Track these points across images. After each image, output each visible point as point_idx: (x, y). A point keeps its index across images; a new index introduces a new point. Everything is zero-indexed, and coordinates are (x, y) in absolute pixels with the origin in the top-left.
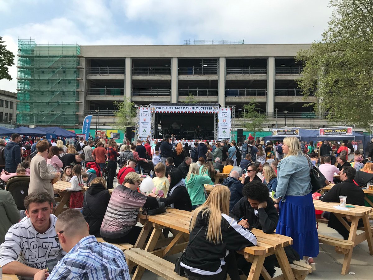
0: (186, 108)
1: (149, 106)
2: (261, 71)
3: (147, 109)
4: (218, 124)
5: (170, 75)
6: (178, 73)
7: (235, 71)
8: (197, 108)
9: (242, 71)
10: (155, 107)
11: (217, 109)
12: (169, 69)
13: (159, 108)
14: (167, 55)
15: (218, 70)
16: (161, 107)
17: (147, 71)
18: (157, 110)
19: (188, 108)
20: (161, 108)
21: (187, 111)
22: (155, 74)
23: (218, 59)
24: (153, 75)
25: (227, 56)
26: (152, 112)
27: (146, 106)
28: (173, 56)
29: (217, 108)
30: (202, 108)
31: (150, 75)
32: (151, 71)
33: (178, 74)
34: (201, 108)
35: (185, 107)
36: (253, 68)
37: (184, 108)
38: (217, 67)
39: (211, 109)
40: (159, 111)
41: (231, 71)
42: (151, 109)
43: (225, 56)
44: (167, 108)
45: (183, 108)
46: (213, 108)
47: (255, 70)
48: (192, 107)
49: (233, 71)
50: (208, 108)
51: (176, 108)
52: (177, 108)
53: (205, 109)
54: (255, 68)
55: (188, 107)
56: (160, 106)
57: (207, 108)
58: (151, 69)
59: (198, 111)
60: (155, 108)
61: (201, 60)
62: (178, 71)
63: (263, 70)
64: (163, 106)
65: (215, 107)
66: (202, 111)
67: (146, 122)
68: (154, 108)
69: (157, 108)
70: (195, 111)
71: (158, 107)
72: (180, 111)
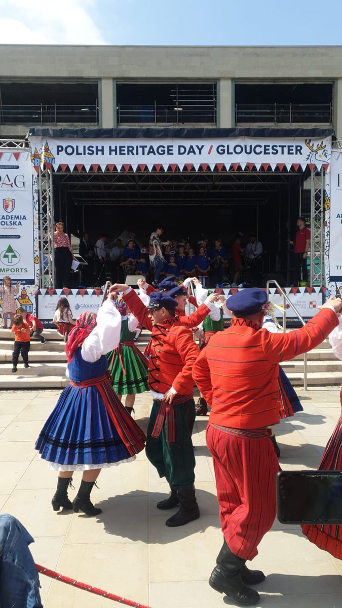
0: (191, 150)
1: (27, 145)
2: (317, 115)
3: (17, 156)
4: (327, 216)
5: (96, 124)
6: (118, 117)
7: (256, 114)
8: (238, 149)
9: (272, 113)
10: (53, 144)
11: (320, 152)
12: (95, 108)
13: (70, 150)
14: (88, 72)
15: (216, 112)
16: (81, 144)
17: (39, 114)
18: (61, 159)
19: (197, 151)
20: (81, 150)
21: (196, 161)
22: (58, 121)
23: (216, 85)
24: (54, 123)
25: (237, 76)
26: (37, 168)
27: (11, 145)
28: (102, 75)
29: (321, 147)
30: (258, 150)
31: (47, 123)
32: (49, 113)
33: (118, 122)
34: (252, 150)
35: (187, 143)
36: (300, 108)
37: (182, 150)
38: (212, 103)
39: (299, 150)
40: (72, 161)
41: (246, 114)
42: (36, 157)
43: (232, 76)
44: (106, 151)
45: (175, 150)
46: (306, 150)
47: (303, 114)
48: (216, 143)
49: (251, 114)
50: (286, 149)
51: (146, 150)
52: (151, 151)
53: (271, 151)
54: (304, 108)
55: (200, 143)
56: (74, 144)
57: (280, 149)
58: (49, 108)
59: (243, 160)
60: (54, 151)
61: (174, 86)
62: (118, 114)
63: (323, 114)
64: (88, 143)
65: (316, 144)
66: (258, 161)
67: (14, 214)
68: (47, 150)
69: (59, 149)
70: (228, 161)
71: (64, 144)
72: (166, 161)
